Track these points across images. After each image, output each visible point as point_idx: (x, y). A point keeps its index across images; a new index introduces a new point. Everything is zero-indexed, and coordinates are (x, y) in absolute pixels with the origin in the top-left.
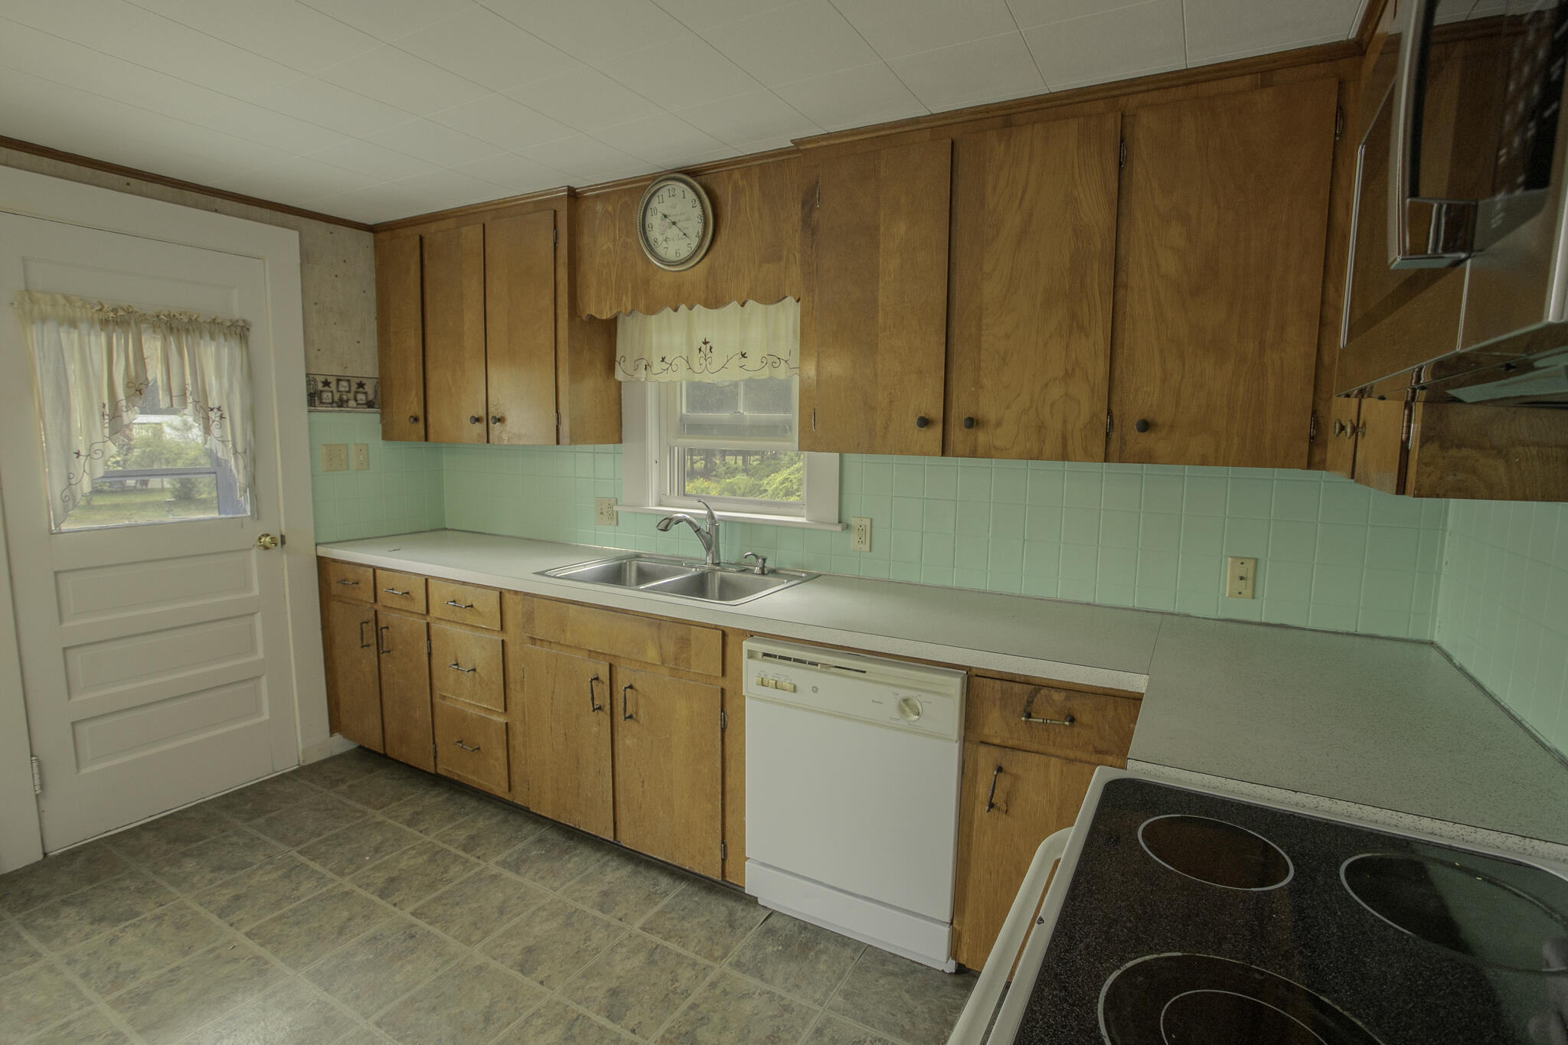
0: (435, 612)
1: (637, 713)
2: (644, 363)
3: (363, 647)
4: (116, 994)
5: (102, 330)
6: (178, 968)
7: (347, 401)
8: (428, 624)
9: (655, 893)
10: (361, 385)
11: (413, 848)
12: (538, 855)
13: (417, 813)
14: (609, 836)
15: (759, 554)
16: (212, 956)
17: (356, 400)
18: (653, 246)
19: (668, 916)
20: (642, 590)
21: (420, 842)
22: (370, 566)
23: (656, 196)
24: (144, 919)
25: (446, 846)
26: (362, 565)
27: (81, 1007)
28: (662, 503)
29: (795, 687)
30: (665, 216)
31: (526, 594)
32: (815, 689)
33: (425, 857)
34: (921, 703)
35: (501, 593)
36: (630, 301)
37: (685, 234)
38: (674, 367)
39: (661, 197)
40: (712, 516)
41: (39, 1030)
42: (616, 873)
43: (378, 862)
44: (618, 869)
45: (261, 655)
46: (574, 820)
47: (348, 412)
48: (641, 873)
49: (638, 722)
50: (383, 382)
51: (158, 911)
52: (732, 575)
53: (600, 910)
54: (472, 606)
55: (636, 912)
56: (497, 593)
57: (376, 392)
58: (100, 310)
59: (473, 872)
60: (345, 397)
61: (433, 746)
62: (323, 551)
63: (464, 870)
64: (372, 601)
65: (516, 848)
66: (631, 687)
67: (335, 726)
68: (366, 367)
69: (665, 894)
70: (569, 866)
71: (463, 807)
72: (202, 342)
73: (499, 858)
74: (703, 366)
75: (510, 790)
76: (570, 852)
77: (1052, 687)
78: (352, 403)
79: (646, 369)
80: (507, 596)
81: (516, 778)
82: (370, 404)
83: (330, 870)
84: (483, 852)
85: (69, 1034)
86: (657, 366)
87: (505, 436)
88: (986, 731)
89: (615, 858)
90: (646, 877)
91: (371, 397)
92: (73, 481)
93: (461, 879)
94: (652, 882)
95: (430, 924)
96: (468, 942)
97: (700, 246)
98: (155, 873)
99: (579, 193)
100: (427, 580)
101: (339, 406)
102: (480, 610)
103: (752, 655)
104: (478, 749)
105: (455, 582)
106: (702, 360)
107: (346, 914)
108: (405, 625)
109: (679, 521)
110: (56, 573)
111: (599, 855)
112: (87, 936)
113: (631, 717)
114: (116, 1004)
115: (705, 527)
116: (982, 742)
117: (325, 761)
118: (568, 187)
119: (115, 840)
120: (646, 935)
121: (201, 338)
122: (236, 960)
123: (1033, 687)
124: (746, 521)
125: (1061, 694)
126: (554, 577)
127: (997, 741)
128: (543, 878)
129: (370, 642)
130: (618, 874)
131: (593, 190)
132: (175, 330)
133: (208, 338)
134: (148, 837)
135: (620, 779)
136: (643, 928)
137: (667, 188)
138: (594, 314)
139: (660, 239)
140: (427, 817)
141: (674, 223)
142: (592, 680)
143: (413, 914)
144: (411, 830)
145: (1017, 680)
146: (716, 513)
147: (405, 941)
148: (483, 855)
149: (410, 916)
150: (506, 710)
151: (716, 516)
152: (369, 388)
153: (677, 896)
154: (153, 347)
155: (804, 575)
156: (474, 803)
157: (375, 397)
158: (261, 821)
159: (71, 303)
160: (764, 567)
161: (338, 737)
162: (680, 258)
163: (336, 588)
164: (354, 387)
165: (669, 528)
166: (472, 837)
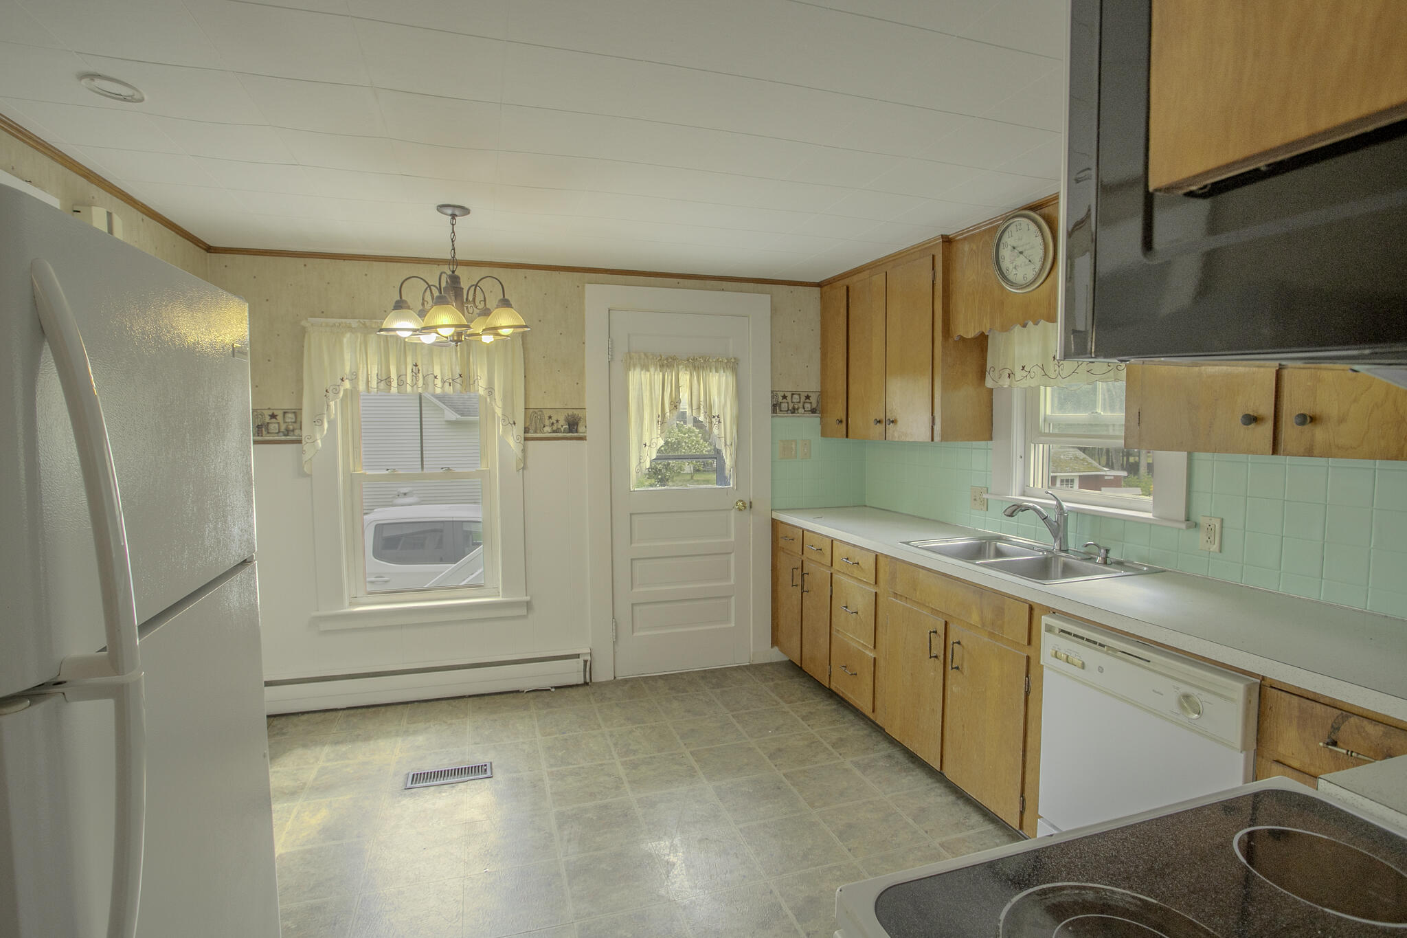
0: (836, 566)
1: (962, 665)
2: (1008, 371)
3: (793, 586)
4: (625, 759)
5: (660, 371)
6: (654, 757)
7: (798, 409)
8: (831, 574)
9: (963, 824)
10: (808, 397)
11: (800, 735)
12: (882, 766)
13: (811, 713)
14: (937, 767)
15: (1101, 545)
16: (671, 757)
17: (804, 408)
18: (1006, 275)
19: (967, 844)
20: (977, 564)
21: (805, 732)
22: (801, 528)
23: (1006, 232)
24: (647, 726)
25: (822, 740)
26: (796, 527)
27: (609, 759)
28: (1026, 494)
29: (1083, 664)
30: (1014, 248)
31: (893, 558)
32: (1101, 669)
33: (806, 743)
34: (1201, 702)
35: (876, 555)
36: (989, 321)
37: (1030, 261)
38: (1032, 375)
39: (1010, 233)
40: (1060, 506)
41: (592, 762)
42: (937, 798)
43: (775, 736)
44: (941, 796)
45: (732, 582)
46: (914, 747)
47: (798, 417)
48: (958, 805)
49: (963, 673)
50: (822, 394)
51: (654, 724)
52: (1074, 561)
53: (913, 820)
54: (858, 563)
55: (941, 831)
56: (874, 555)
57: (818, 402)
58: (660, 360)
59: (833, 762)
60: (796, 406)
61: (828, 667)
62: (776, 515)
63: (827, 759)
64: (801, 554)
65: (869, 756)
66: (959, 643)
67: (775, 642)
68: (812, 384)
69: (973, 828)
70: (903, 781)
71: (844, 718)
72: (711, 374)
73: (854, 759)
74: (1057, 372)
75: (873, 711)
76: (909, 771)
77: (1366, 718)
78: (801, 410)
79: (1009, 376)
80: (881, 559)
81: (878, 703)
82: (813, 411)
83: (747, 732)
84: (844, 751)
85: (602, 770)
86: (1019, 374)
87: (896, 434)
88: (1281, 749)
89: (942, 787)
90: (961, 810)
91: (814, 406)
92: (642, 461)
93: (823, 764)
94: (965, 816)
95: (793, 785)
96: (812, 805)
97: (1042, 269)
98: (658, 703)
99: (954, 238)
100: (832, 541)
101: (792, 413)
102: (863, 567)
103: (1049, 629)
104: (856, 674)
105: (849, 544)
106: (1056, 367)
107: (746, 760)
108: (818, 573)
109: (1027, 508)
110: (631, 514)
111: (930, 781)
112: (621, 726)
113: (957, 668)
114: (623, 763)
115: (1053, 517)
116: (1277, 761)
117: (766, 664)
118: (942, 235)
119: (646, 679)
120: (942, 850)
121: (710, 371)
122: (681, 764)
123: (1340, 712)
124: (1096, 514)
125: (1377, 728)
126: (917, 547)
127: (1296, 764)
128: (880, 783)
129: (798, 583)
130: (939, 799)
131: (962, 234)
132: (697, 368)
133: (714, 371)
134: (661, 682)
135: (947, 719)
136: (942, 845)
137: (1015, 223)
138: (962, 335)
139: (1011, 267)
140: (817, 717)
141: (1021, 253)
142: (930, 632)
143: (784, 775)
144: (803, 723)
145: (1321, 701)
146: (1065, 505)
147: (773, 789)
148: (844, 753)
149: (782, 775)
150: (875, 647)
151: (1065, 507)
152: (813, 399)
153: (982, 832)
154: (685, 378)
155: (1145, 569)
156: (851, 717)
157: (817, 405)
158: (718, 691)
159: (647, 357)
160: (1107, 557)
161: (776, 649)
162: (1029, 280)
163: (782, 543)
164: (803, 399)
165: (1014, 514)
166: (841, 740)
